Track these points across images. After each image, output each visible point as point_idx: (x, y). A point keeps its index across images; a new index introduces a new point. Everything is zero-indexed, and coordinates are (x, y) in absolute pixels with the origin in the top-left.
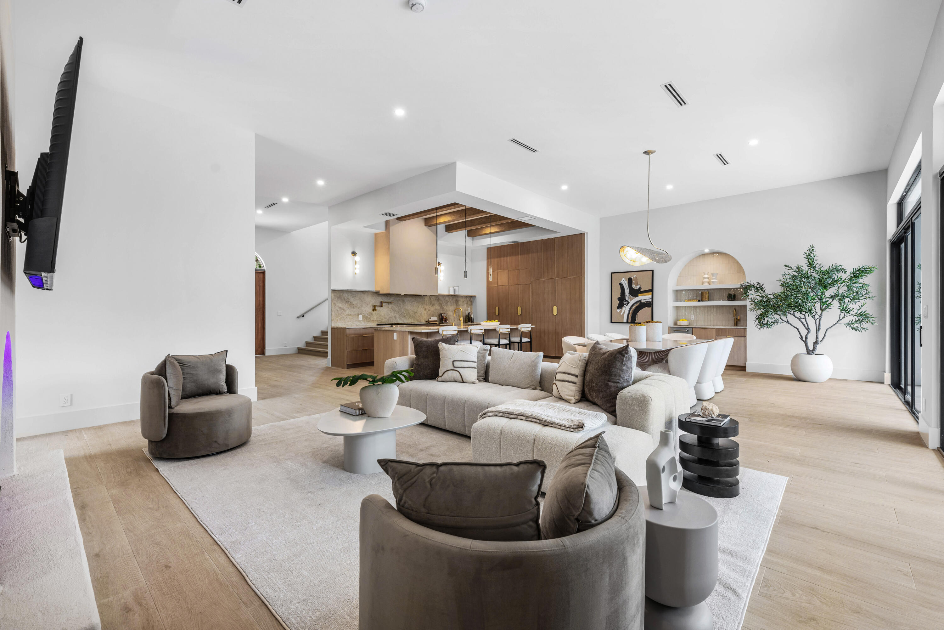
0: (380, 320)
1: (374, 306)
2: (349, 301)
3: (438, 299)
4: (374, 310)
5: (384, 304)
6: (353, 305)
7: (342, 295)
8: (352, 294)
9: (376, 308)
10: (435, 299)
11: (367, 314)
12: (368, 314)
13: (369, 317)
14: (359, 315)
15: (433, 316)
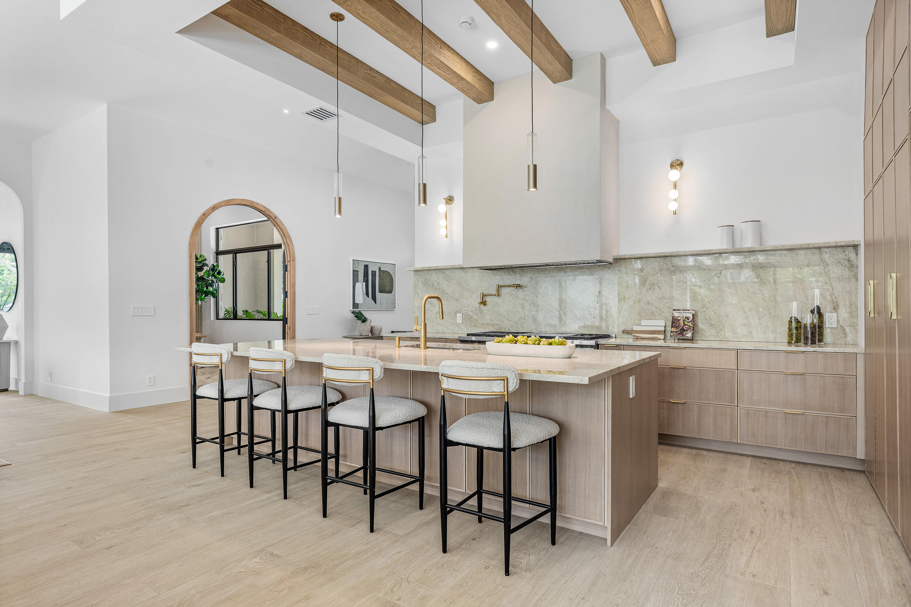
0: (498, 325)
1: (484, 296)
2: (441, 287)
3: (672, 269)
4: (484, 303)
5: (504, 291)
6: (447, 295)
7: (428, 277)
8: (445, 274)
9: (488, 299)
10: (661, 270)
11: (472, 312)
12: (474, 311)
13: (476, 316)
14: (456, 312)
15: (652, 316)
